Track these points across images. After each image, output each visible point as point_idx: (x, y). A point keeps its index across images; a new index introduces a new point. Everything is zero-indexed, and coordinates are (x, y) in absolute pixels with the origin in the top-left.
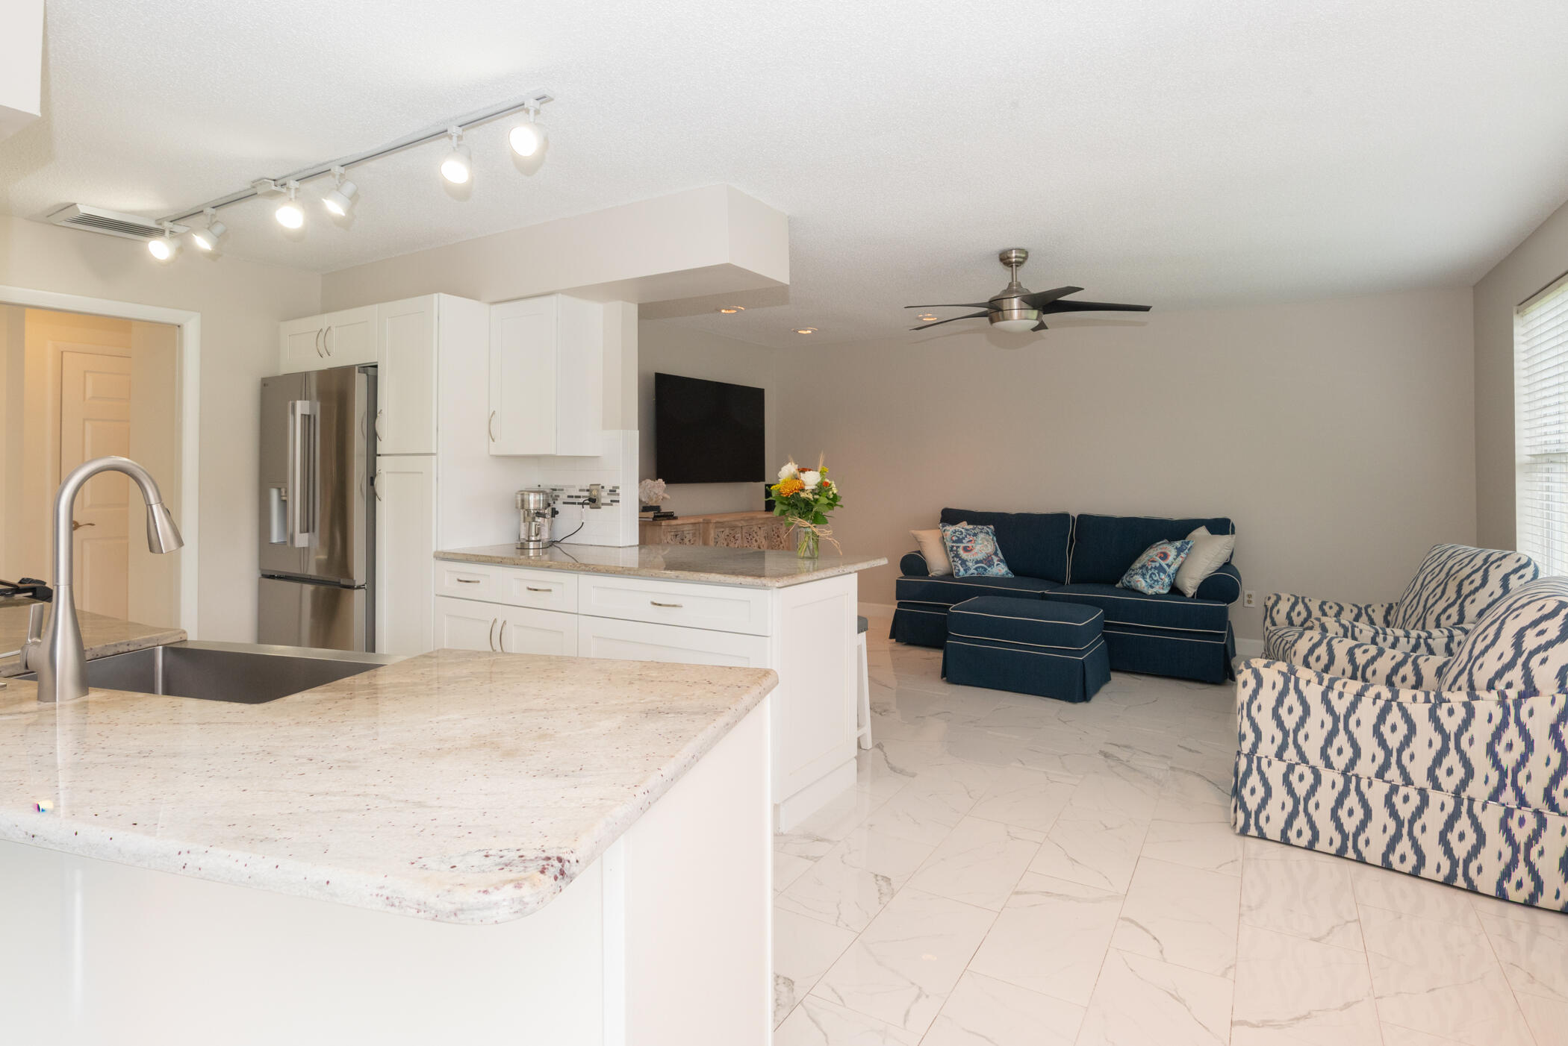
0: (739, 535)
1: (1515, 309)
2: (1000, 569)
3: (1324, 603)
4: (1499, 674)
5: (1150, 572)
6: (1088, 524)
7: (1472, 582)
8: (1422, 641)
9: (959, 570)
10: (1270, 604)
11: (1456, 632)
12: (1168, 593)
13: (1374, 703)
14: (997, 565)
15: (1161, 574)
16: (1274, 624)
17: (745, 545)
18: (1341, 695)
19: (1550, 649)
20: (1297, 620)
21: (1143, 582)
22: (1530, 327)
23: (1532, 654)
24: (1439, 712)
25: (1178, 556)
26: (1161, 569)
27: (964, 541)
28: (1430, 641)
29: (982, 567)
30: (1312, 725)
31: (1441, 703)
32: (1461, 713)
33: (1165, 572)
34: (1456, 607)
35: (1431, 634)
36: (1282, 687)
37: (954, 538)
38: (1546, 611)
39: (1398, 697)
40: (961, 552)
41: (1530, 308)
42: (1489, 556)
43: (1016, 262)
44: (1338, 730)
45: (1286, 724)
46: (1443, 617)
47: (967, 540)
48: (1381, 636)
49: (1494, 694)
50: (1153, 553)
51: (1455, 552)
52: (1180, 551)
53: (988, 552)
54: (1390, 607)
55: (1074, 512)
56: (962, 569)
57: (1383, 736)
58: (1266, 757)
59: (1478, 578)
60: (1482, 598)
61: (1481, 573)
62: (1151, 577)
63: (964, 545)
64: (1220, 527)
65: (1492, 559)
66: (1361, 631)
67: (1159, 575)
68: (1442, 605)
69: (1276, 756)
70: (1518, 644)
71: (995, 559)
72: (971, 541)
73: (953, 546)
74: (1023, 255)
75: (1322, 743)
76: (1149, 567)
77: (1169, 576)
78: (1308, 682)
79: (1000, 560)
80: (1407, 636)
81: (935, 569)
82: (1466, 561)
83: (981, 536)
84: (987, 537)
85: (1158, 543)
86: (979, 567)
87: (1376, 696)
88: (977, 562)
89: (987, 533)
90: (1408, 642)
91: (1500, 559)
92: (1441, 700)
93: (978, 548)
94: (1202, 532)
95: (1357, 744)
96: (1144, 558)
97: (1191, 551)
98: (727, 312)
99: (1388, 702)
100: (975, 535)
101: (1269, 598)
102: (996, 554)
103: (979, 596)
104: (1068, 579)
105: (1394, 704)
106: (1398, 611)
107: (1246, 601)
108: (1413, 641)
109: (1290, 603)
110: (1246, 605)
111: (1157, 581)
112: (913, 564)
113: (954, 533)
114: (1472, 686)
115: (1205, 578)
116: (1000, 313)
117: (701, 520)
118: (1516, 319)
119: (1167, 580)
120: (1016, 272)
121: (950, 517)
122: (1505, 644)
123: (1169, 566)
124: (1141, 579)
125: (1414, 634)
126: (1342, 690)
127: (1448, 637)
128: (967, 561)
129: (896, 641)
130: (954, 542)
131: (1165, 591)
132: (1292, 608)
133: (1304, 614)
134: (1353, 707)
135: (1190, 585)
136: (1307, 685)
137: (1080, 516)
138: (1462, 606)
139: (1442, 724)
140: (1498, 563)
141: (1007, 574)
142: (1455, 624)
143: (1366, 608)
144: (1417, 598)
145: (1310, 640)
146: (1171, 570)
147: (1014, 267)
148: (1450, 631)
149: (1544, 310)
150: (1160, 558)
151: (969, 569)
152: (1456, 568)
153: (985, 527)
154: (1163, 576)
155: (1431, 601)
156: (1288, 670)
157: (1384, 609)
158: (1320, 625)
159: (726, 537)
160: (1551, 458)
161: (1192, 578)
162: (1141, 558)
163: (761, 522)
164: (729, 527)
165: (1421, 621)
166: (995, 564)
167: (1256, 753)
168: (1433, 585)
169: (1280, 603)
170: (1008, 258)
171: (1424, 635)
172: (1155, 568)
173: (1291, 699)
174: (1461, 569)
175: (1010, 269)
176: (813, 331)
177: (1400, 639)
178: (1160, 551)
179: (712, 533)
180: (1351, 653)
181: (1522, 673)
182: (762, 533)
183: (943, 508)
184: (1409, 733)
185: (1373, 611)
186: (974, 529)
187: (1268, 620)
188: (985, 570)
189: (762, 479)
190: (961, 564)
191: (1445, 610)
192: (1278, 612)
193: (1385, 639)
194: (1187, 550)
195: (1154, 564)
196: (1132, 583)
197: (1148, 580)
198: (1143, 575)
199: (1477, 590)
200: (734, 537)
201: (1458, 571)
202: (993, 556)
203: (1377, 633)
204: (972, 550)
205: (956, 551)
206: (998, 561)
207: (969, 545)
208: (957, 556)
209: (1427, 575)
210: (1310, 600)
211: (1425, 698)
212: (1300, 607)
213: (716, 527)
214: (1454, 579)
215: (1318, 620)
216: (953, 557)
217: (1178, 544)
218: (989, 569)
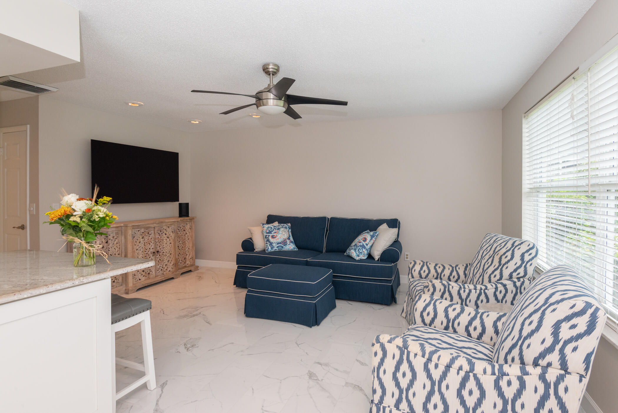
0: (153, 232)
1: (523, 115)
2: (291, 247)
3: (436, 265)
4: (542, 355)
5: (358, 248)
6: (335, 221)
7: (506, 257)
8: (482, 291)
9: (268, 248)
10: (411, 266)
11: (499, 286)
12: (366, 259)
13: (458, 373)
14: (289, 244)
15: (363, 249)
16: (413, 277)
17: (157, 237)
18: (436, 366)
19: (579, 340)
20: (424, 275)
21: (355, 253)
22: (531, 124)
23: (566, 343)
24: (501, 383)
25: (371, 239)
26: (363, 247)
27: (272, 232)
28: (486, 291)
29: (281, 246)
30: (417, 386)
31: (502, 376)
32: (516, 384)
33: (365, 248)
34: (498, 271)
35: (487, 287)
36: (399, 358)
37: (268, 231)
38: (576, 309)
39: (474, 370)
40: (270, 238)
41: (531, 113)
42: (514, 242)
43: (272, 72)
44: (434, 391)
45: (401, 385)
46: (492, 276)
47: (274, 232)
48: (463, 289)
49: (539, 370)
50: (360, 238)
51: (497, 238)
52: (372, 237)
53: (284, 238)
54: (467, 266)
55: (329, 216)
56: (270, 248)
57: (463, 397)
58: (389, 407)
59: (509, 254)
60: (511, 266)
61: (511, 252)
62: (358, 250)
63: (272, 235)
64: (394, 223)
65: (516, 244)
66: (453, 287)
67: (362, 250)
68: (491, 269)
69: (395, 407)
70: (556, 333)
71: (288, 241)
72: (276, 232)
73: (266, 235)
74: (276, 68)
75: (424, 400)
76: (358, 246)
77: (367, 250)
78: (416, 355)
79: (291, 242)
80: (475, 289)
81: (257, 247)
82: (503, 244)
83: (282, 229)
84: (285, 230)
85: (364, 232)
86: (279, 246)
87: (459, 368)
88: (278, 244)
89: (286, 228)
90: (476, 292)
91: (520, 244)
92: (503, 374)
93: (279, 236)
94: (384, 226)
95: (447, 402)
96: (356, 241)
97: (378, 237)
98: (133, 105)
99: (467, 373)
100: (279, 229)
101: (411, 263)
102: (289, 239)
103: (272, 263)
104: (324, 250)
105: (471, 375)
106: (470, 269)
107: (405, 258)
108: (478, 291)
109: (420, 266)
110: (406, 259)
111: (361, 253)
112: (248, 245)
113: (268, 228)
114: (523, 363)
115: (384, 250)
116: (261, 101)
117: (122, 225)
118: (524, 121)
119: (366, 252)
120: (272, 78)
121: (271, 219)
122: (546, 331)
123: (367, 245)
124: (354, 252)
125: (479, 287)
126: (437, 362)
127: (495, 288)
128: (273, 243)
129: (236, 286)
130: (267, 233)
131: (365, 258)
132: (421, 269)
133: (427, 272)
134: (444, 375)
135: (377, 255)
136: (415, 357)
137: (331, 218)
138: (501, 270)
139: (503, 392)
140: (519, 247)
141: (294, 249)
142: (498, 280)
143: (456, 267)
144: (479, 263)
145: (424, 301)
146: (368, 247)
147: (271, 75)
148: (496, 285)
149: (539, 113)
150: (363, 240)
151: (274, 247)
152: (498, 248)
153: (285, 225)
154: (364, 250)
155: (486, 266)
156: (403, 345)
157: (464, 267)
158: (432, 284)
159: (142, 234)
160: (538, 190)
161: (377, 251)
162: (355, 240)
163: (169, 223)
164: (144, 228)
165: (482, 277)
166: (288, 244)
167: (382, 403)
168: (487, 257)
169: (416, 265)
170: (267, 68)
171: (483, 288)
172: (361, 246)
173: (405, 367)
174: (501, 249)
175: (269, 76)
176: (200, 122)
177: (472, 290)
178: (363, 237)
179: (130, 232)
180: (446, 311)
181: (559, 357)
182: (170, 230)
183: (268, 215)
184: (480, 396)
185: (459, 268)
186: (279, 226)
187: (410, 275)
188: (282, 247)
189: (178, 201)
190: (270, 245)
191: (493, 272)
192: (415, 270)
193: (464, 291)
194: (375, 237)
195: (360, 244)
196: (350, 254)
197: (357, 252)
198: (355, 250)
199: (509, 261)
200: (148, 233)
201: (499, 250)
202: (287, 240)
203: (461, 288)
204: (276, 237)
205: (268, 238)
206: (289, 242)
207: (275, 234)
208: (268, 240)
209: (484, 251)
210: (430, 264)
211: (492, 371)
212: (425, 268)
213: (133, 228)
214: (497, 255)
215: (431, 282)
216: (266, 241)
217: (372, 233)
218: (284, 247)
